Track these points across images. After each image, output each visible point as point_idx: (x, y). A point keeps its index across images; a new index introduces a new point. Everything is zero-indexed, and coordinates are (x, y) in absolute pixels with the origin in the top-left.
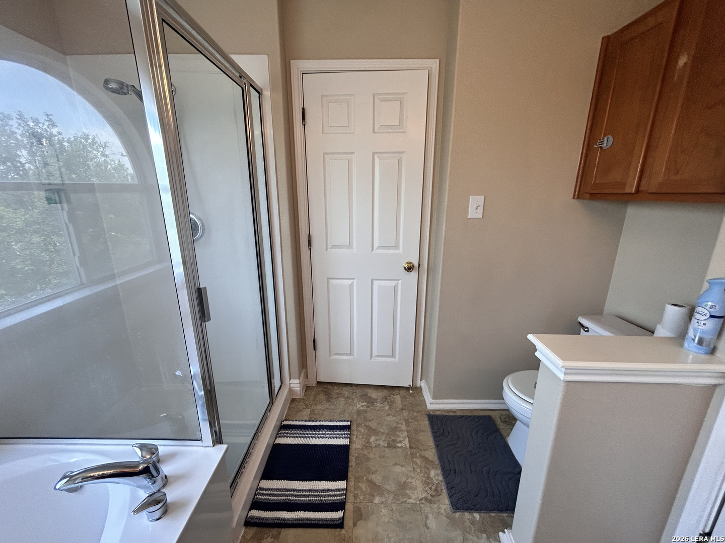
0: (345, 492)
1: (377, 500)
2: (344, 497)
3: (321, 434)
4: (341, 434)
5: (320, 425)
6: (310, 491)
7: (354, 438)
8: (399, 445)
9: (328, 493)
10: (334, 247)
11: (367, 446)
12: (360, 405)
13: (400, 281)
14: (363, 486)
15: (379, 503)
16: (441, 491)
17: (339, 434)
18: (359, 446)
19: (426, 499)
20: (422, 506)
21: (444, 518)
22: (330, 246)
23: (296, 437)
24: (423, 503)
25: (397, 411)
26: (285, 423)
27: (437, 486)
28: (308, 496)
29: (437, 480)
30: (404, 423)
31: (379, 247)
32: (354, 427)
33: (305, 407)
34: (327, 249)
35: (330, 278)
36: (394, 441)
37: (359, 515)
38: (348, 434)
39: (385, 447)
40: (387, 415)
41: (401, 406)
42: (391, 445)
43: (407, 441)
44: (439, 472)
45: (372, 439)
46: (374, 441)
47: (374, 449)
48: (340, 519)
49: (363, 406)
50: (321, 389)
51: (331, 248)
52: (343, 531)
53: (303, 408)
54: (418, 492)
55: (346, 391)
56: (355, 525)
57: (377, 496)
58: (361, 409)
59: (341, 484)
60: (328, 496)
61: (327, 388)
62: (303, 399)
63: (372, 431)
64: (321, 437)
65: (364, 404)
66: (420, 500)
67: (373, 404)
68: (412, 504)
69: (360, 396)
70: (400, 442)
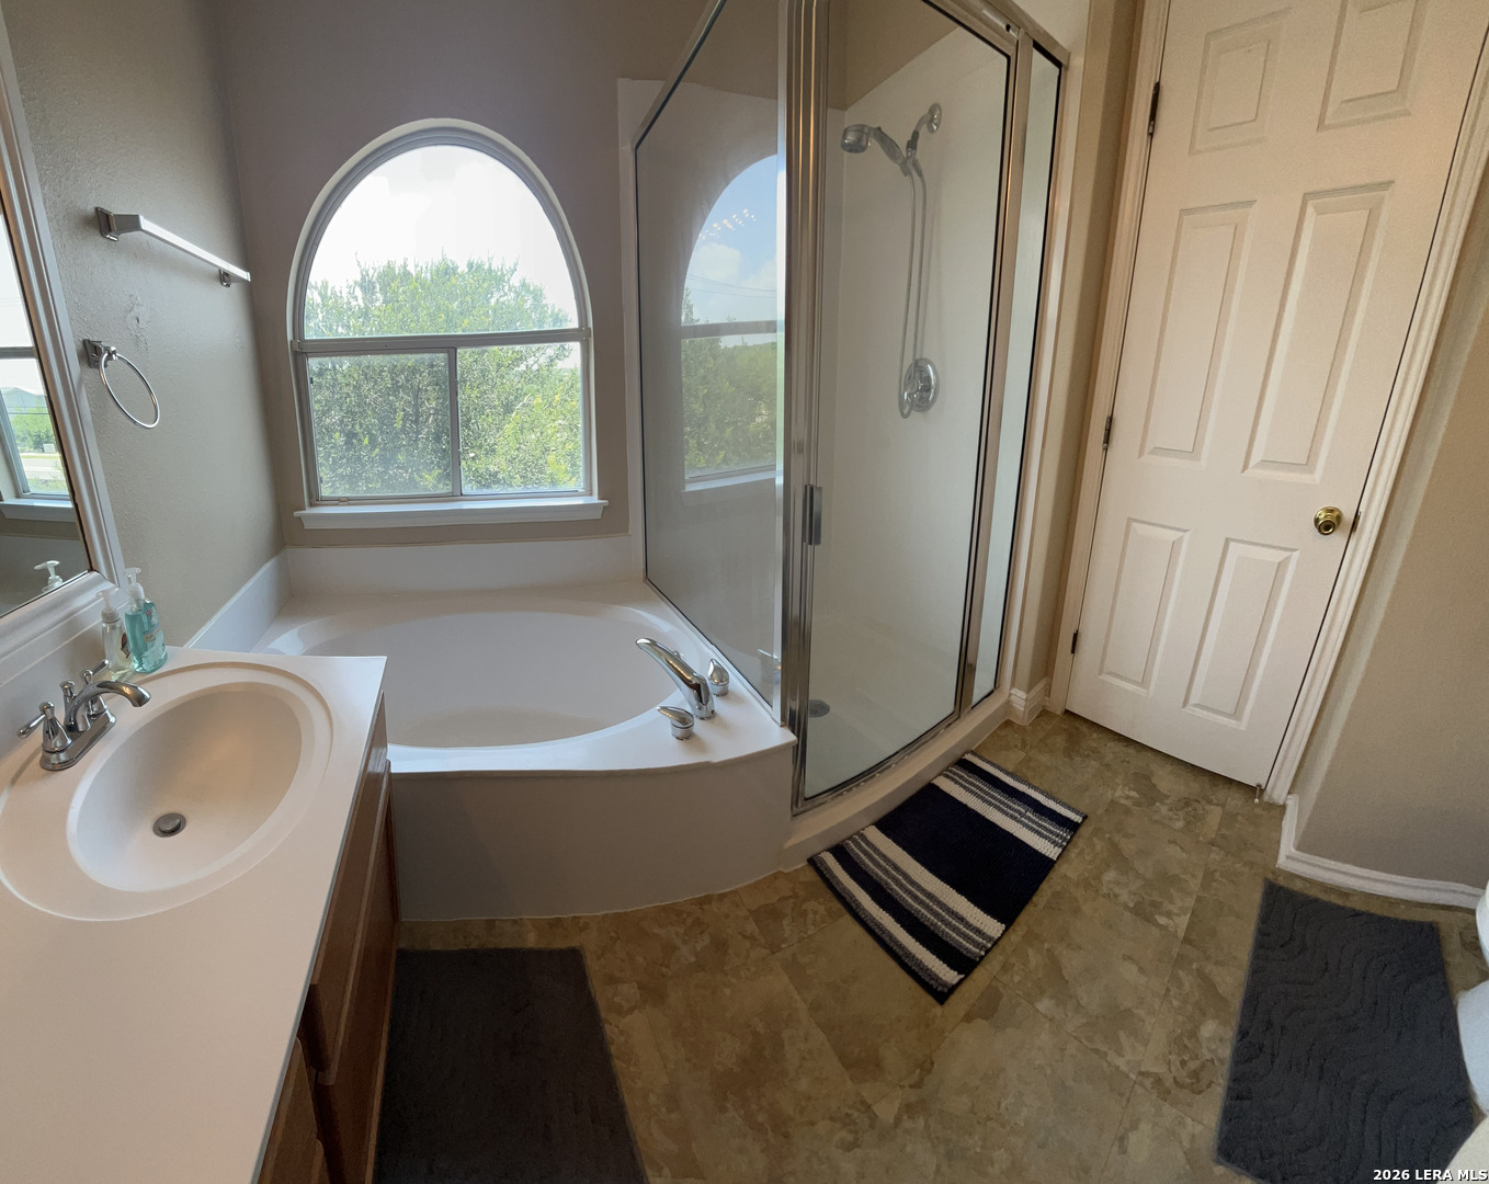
0: (989, 945)
1: (1044, 1005)
2: (983, 953)
3: (1015, 811)
4: (1052, 832)
5: (1023, 793)
6: (930, 896)
7: (1073, 853)
8: (1162, 920)
9: (957, 924)
10: (1157, 451)
11: (1090, 884)
12: (1123, 793)
13: (1296, 555)
14: (1034, 958)
15: (1045, 1016)
16: (1209, 1086)
17: (1047, 829)
18: (1073, 875)
19: (1158, 1081)
20: (1139, 1090)
21: (1180, 1155)
22: (1149, 446)
23: (972, 792)
24: (1142, 1085)
25: (1198, 842)
26: (969, 757)
27: (1203, 1066)
28: (921, 903)
29: (1213, 1051)
30: (1200, 875)
31: (1264, 463)
32: (1084, 831)
33: (1019, 745)
34: (1141, 454)
35: (1135, 520)
36: (1154, 904)
37: (988, 1008)
38: (1065, 839)
39: (1126, 907)
40: (1170, 842)
41: (1213, 836)
42: (1144, 912)
43: (1184, 921)
44: (1230, 1033)
45: (1110, 876)
46: (1109, 882)
47: (1101, 898)
48: (945, 984)
49: (1128, 797)
50: (1066, 727)
51: (1152, 453)
52: (938, 1010)
53: (1016, 746)
54: (1146, 1053)
55: (1111, 750)
56: (968, 1018)
57: (1051, 997)
58: (1122, 801)
59: (993, 927)
60: (955, 929)
61: (1078, 730)
62: (1025, 730)
63: (1117, 857)
64: (1012, 817)
65: (1133, 794)
66: (1141, 1074)
67: (1152, 802)
68: (1117, 1068)
69: (1135, 774)
70: (1169, 915)
